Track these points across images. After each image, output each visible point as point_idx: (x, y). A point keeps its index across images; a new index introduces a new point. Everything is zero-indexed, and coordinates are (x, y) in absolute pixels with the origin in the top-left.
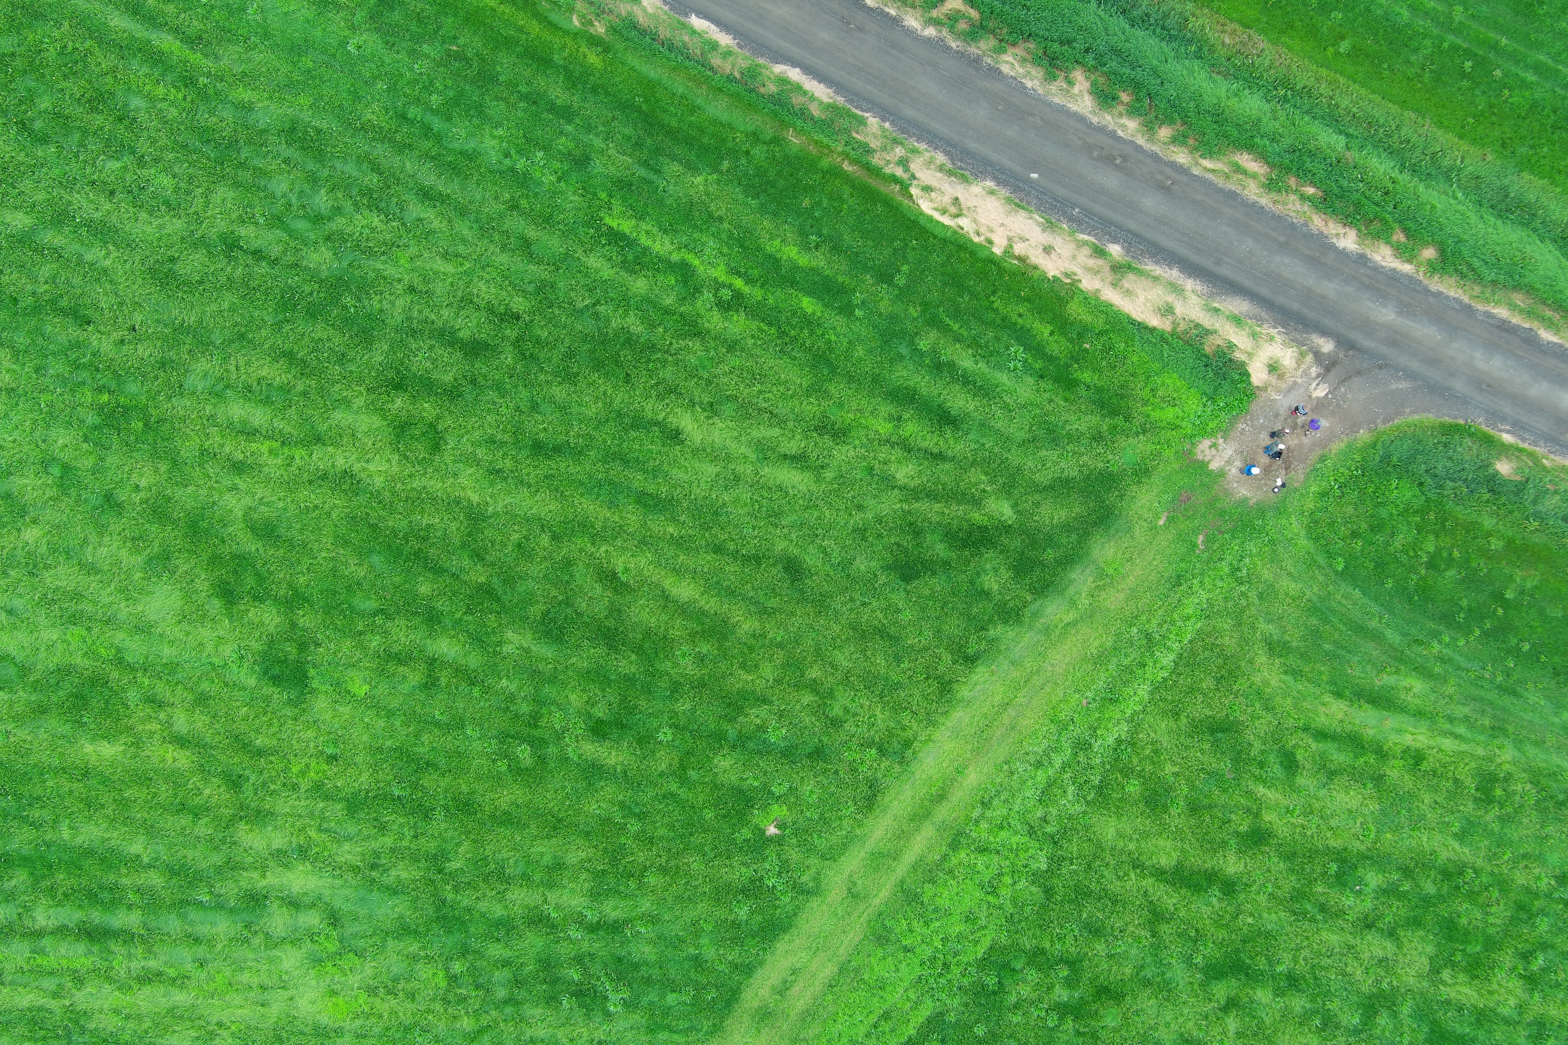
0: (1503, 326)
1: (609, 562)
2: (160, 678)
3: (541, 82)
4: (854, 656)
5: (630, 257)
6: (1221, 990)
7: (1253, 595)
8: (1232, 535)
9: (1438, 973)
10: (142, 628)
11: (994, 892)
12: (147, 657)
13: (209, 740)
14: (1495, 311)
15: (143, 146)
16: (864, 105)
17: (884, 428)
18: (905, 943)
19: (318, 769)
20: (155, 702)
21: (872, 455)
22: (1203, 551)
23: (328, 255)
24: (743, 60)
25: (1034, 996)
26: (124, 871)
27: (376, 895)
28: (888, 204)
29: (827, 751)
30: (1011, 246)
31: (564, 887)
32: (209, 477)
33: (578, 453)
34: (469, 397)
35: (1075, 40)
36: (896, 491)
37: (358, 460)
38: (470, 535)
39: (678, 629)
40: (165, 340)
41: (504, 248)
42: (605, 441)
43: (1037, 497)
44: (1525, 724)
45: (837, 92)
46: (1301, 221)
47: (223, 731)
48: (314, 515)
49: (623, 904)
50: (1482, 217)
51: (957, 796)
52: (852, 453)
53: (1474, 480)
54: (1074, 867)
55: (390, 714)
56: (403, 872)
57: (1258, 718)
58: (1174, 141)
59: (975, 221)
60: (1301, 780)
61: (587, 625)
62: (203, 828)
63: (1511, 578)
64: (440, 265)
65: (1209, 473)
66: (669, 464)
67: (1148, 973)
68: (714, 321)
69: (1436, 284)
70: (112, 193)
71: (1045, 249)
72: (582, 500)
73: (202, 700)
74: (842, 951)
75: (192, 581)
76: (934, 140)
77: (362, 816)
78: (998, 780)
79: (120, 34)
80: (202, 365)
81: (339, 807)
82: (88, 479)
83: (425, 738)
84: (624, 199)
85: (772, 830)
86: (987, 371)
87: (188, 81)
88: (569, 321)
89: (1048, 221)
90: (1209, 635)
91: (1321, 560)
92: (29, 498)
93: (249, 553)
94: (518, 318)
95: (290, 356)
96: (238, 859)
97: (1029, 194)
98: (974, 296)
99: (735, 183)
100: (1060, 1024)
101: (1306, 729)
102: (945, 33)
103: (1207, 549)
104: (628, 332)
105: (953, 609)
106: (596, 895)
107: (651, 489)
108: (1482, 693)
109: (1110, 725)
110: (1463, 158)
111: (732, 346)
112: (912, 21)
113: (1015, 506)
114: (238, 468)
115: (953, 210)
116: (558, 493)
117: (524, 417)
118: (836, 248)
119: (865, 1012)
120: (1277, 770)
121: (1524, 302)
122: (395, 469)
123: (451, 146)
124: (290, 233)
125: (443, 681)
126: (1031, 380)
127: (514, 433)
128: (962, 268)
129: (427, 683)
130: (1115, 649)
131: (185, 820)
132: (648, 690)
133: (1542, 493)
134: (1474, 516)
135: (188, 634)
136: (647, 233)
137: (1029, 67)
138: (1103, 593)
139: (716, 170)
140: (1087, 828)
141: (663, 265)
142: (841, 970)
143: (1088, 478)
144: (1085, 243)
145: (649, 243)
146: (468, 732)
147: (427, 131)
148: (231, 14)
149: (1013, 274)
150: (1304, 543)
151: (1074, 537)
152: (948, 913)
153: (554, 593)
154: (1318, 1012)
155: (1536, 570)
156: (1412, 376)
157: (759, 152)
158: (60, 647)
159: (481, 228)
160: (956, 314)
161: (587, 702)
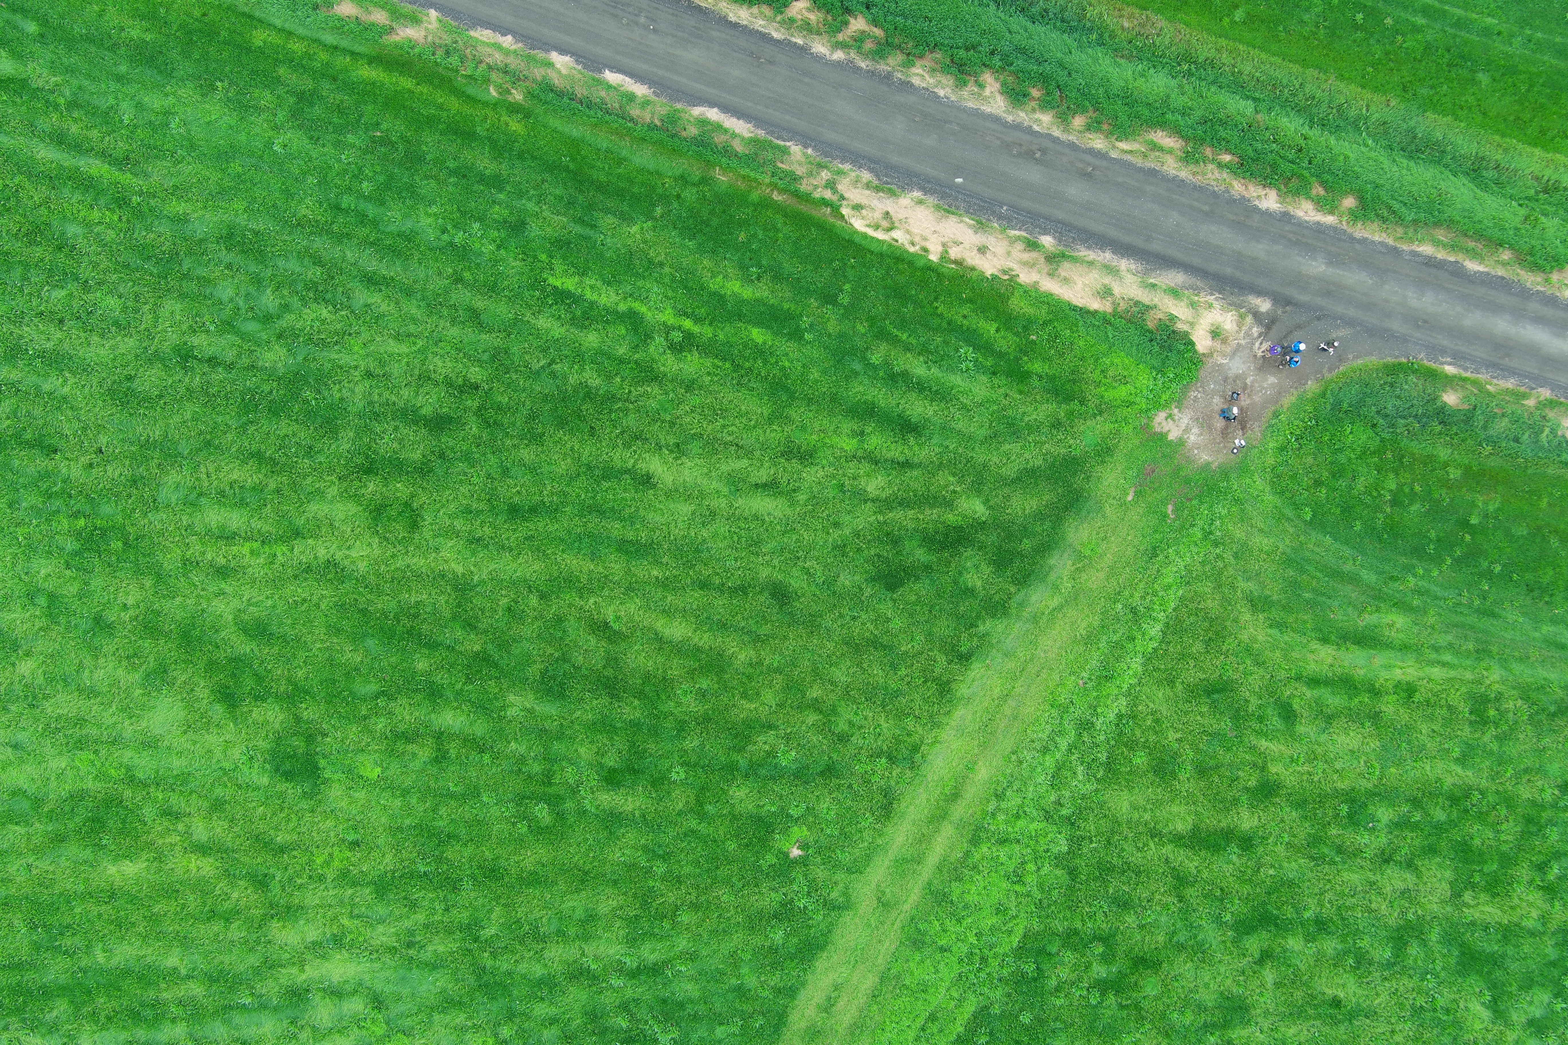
0: (1430, 263)
1: (599, 613)
2: (174, 790)
3: (467, 155)
4: (851, 671)
5: (579, 313)
6: (1254, 944)
7: (1228, 556)
8: (1200, 501)
9: (1460, 896)
10: (149, 743)
11: (1020, 881)
12: (157, 772)
13: (230, 844)
14: (1420, 249)
15: (86, 271)
16: (785, 134)
17: (849, 445)
18: (940, 943)
19: (341, 857)
20: (170, 814)
21: (840, 472)
22: (1174, 520)
23: (282, 352)
24: (661, 107)
25: (1073, 976)
26: (163, 985)
27: (415, 973)
28: (822, 227)
29: (838, 767)
30: (947, 252)
31: (600, 938)
32: (195, 585)
33: (554, 511)
34: (440, 472)
35: (980, 44)
36: (869, 504)
37: (340, 548)
38: (459, 605)
39: (676, 668)
40: (133, 457)
41: (453, 322)
42: (579, 496)
43: (1007, 490)
44: (1508, 642)
45: (757, 126)
46: (1223, 188)
47: (242, 833)
48: (303, 608)
49: (659, 946)
50: (1394, 161)
51: (971, 792)
52: (821, 473)
53: (1424, 415)
54: (1094, 845)
55: (405, 793)
56: (440, 946)
57: (1251, 674)
58: (1088, 128)
59: (908, 232)
60: (1300, 729)
61: (586, 677)
62: (236, 932)
63: (1473, 504)
64: (394, 347)
65: (1170, 444)
66: (645, 509)
67: (1181, 937)
68: (669, 364)
69: (1360, 231)
70: (61, 321)
71: (979, 250)
72: (565, 556)
73: (218, 806)
74: (880, 960)
75: (192, 690)
76: (857, 160)
77: (392, 896)
78: (1008, 771)
79: (48, 165)
80: (173, 477)
81: (368, 891)
82: (75, 605)
83: (443, 811)
84: (564, 258)
85: (796, 852)
86: (940, 375)
87: (122, 202)
88: (528, 384)
89: (978, 222)
90: (1192, 600)
91: (1289, 512)
92: (19, 632)
93: (245, 655)
94: (477, 387)
95: (258, 456)
96: (275, 957)
97: (956, 199)
98: (917, 304)
99: (671, 227)
100: (1102, 1001)
101: (1298, 678)
102: (853, 54)
103: (1178, 517)
104: (587, 386)
105: (940, 610)
106: (632, 941)
107: (630, 535)
108: (1462, 619)
109: (1109, 703)
110: (1368, 106)
111: (690, 386)
112: (820, 47)
113: (986, 502)
114: (222, 572)
115: (885, 224)
116: (540, 552)
117: (496, 483)
118: (778, 277)
119: (911, 1016)
120: (1276, 722)
121: (1446, 237)
122: (377, 552)
123: (388, 230)
124: (242, 336)
125: (453, 753)
126: (984, 378)
127: (489, 500)
128: (901, 279)
129: (437, 757)
130: (1103, 627)
131: (216, 927)
132: (655, 732)
133: (1491, 418)
134: (1429, 449)
135: (195, 743)
136: (592, 287)
137: (939, 77)
138: (1083, 574)
139: (650, 217)
140: (1101, 805)
141: (612, 317)
142: (882, 979)
143: (1053, 465)
144: (1018, 238)
145: (595, 297)
146: (485, 799)
147: (362, 219)
148: (155, 130)
149: (952, 279)
150: (1270, 498)
151: (1047, 524)
152: (978, 908)
153: (550, 651)
154: (1350, 951)
155: (1496, 493)
156: (1350, 323)
157: (690, 194)
158: (70, 773)
159: (429, 305)
160: (903, 324)
161: (597, 753)
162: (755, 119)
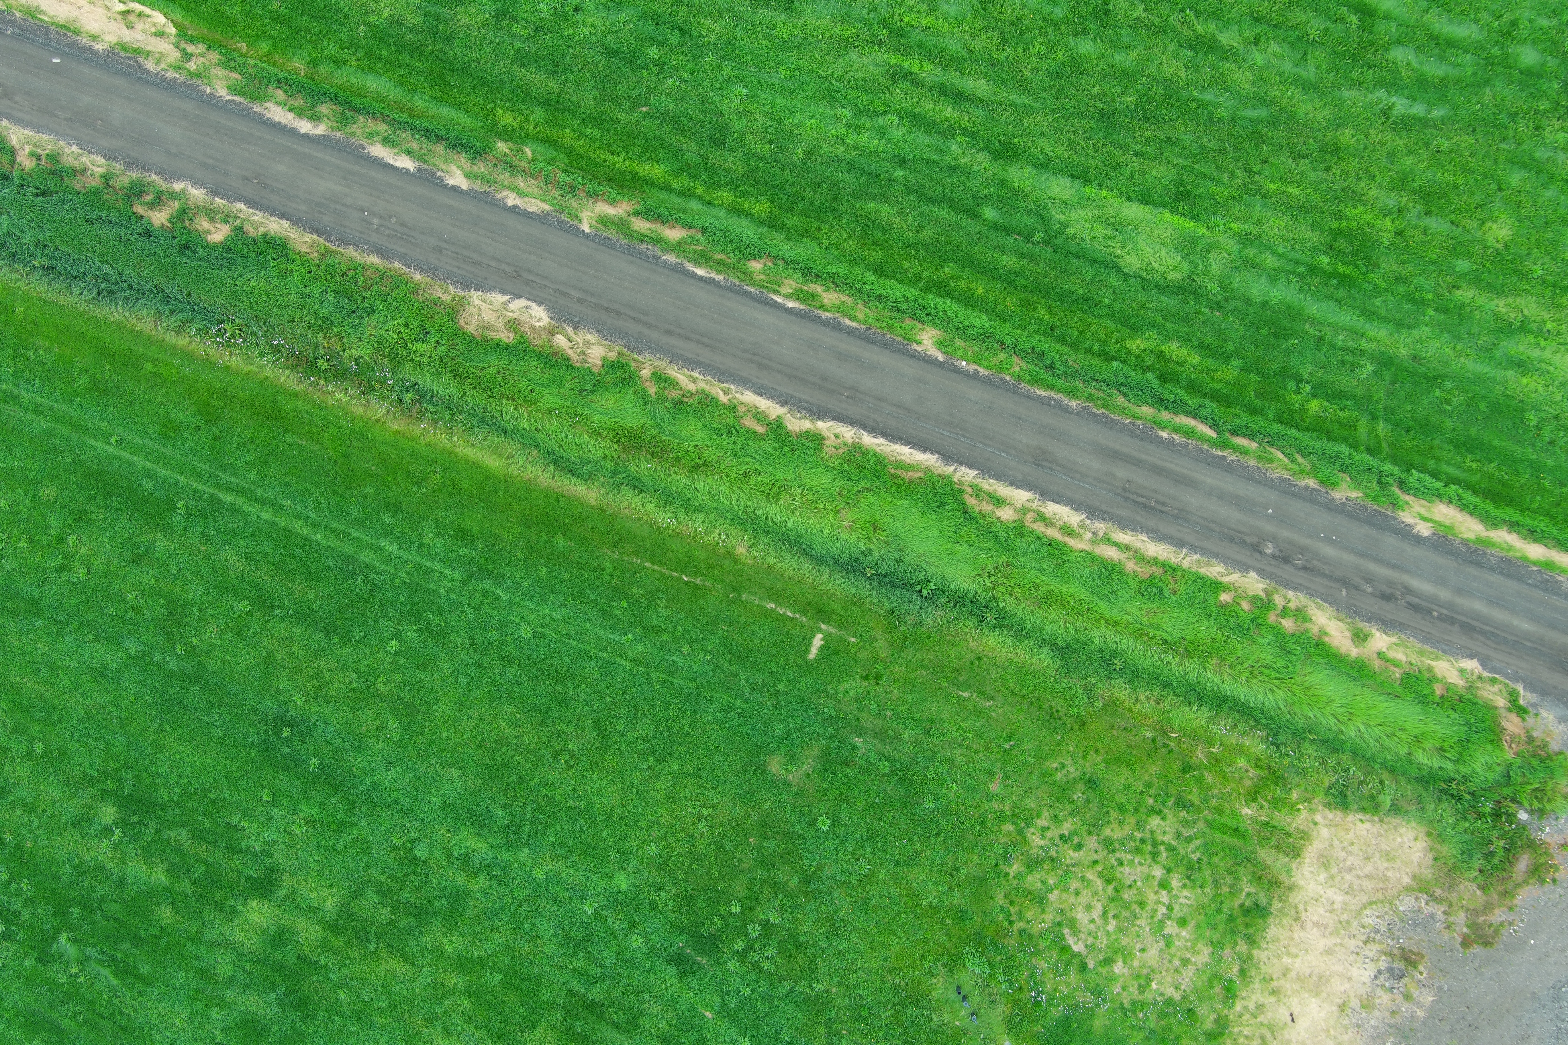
16: (233, 107)
24: (356, 133)
28: (197, 16)
45: (262, 115)
76: (159, 82)
79: (973, 72)
97: (59, 42)
99: (350, 15)
115: (132, 18)
137: (77, 165)
139: (370, 25)
147: (658, 22)
162: (263, 122)
